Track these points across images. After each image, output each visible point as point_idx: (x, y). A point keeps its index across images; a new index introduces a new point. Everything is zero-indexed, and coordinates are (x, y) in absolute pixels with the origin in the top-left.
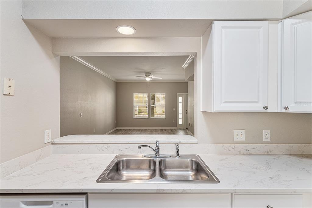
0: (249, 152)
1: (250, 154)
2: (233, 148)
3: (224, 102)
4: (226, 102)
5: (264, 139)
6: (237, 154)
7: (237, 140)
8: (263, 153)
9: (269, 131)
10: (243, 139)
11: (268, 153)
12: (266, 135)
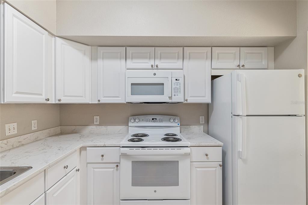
0: (22, 143)
1: (23, 145)
2: (5, 144)
3: (15, 93)
4: (17, 93)
5: (33, 129)
6: (10, 150)
7: (10, 134)
8: (33, 141)
9: (36, 121)
10: (16, 132)
11: (36, 140)
12: (34, 125)
